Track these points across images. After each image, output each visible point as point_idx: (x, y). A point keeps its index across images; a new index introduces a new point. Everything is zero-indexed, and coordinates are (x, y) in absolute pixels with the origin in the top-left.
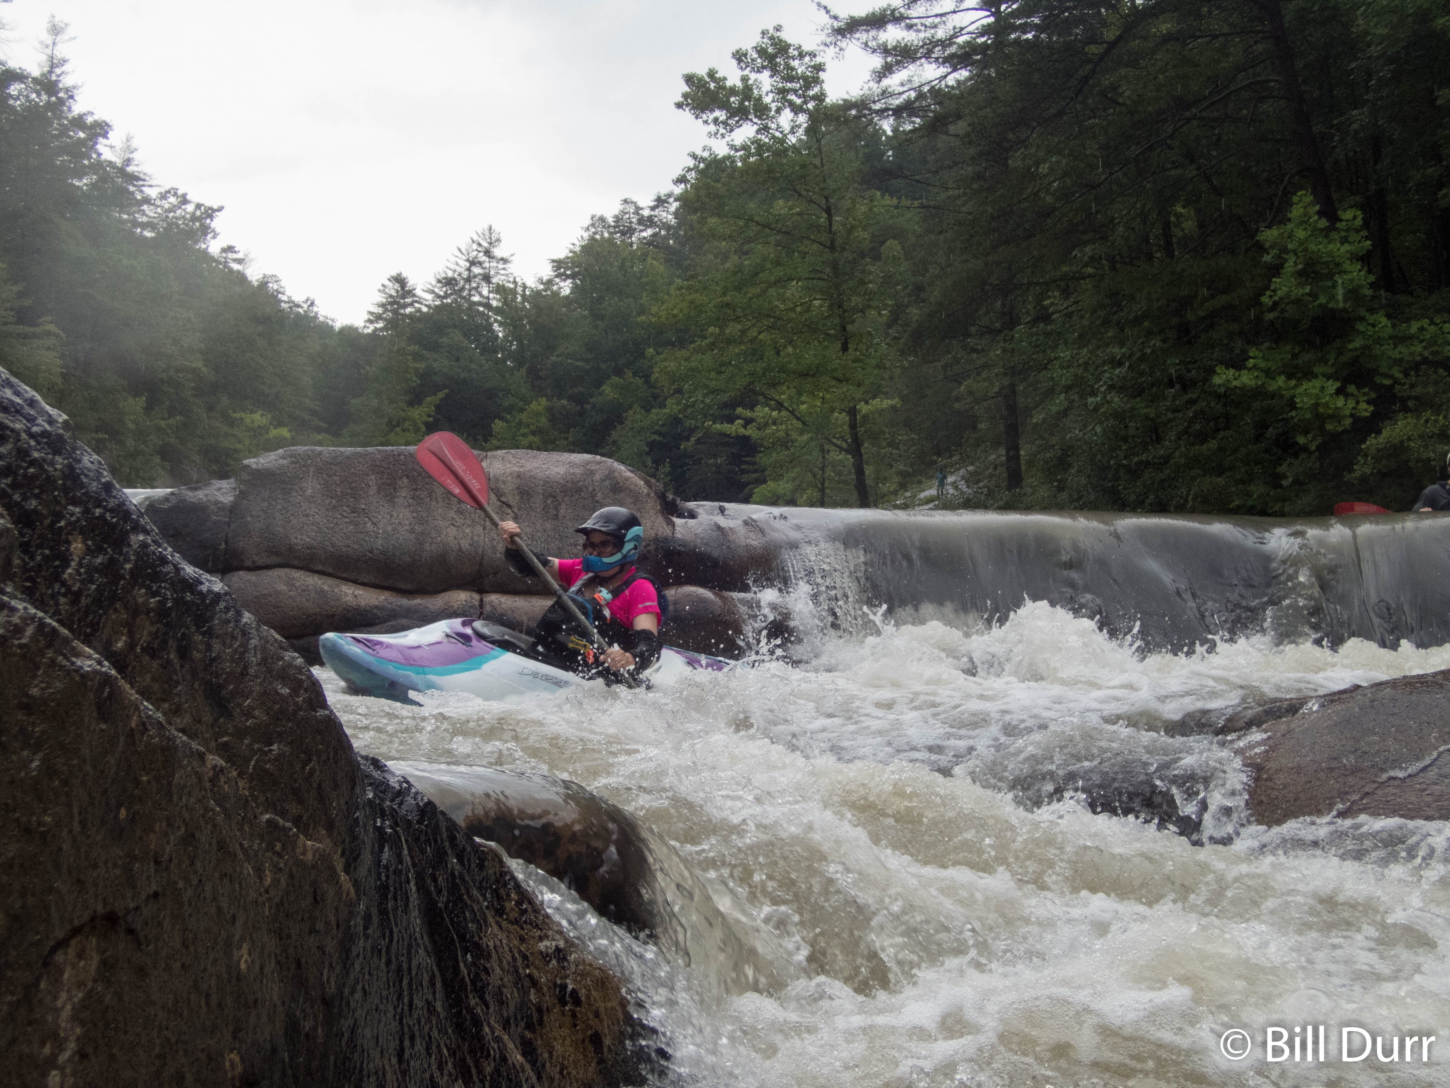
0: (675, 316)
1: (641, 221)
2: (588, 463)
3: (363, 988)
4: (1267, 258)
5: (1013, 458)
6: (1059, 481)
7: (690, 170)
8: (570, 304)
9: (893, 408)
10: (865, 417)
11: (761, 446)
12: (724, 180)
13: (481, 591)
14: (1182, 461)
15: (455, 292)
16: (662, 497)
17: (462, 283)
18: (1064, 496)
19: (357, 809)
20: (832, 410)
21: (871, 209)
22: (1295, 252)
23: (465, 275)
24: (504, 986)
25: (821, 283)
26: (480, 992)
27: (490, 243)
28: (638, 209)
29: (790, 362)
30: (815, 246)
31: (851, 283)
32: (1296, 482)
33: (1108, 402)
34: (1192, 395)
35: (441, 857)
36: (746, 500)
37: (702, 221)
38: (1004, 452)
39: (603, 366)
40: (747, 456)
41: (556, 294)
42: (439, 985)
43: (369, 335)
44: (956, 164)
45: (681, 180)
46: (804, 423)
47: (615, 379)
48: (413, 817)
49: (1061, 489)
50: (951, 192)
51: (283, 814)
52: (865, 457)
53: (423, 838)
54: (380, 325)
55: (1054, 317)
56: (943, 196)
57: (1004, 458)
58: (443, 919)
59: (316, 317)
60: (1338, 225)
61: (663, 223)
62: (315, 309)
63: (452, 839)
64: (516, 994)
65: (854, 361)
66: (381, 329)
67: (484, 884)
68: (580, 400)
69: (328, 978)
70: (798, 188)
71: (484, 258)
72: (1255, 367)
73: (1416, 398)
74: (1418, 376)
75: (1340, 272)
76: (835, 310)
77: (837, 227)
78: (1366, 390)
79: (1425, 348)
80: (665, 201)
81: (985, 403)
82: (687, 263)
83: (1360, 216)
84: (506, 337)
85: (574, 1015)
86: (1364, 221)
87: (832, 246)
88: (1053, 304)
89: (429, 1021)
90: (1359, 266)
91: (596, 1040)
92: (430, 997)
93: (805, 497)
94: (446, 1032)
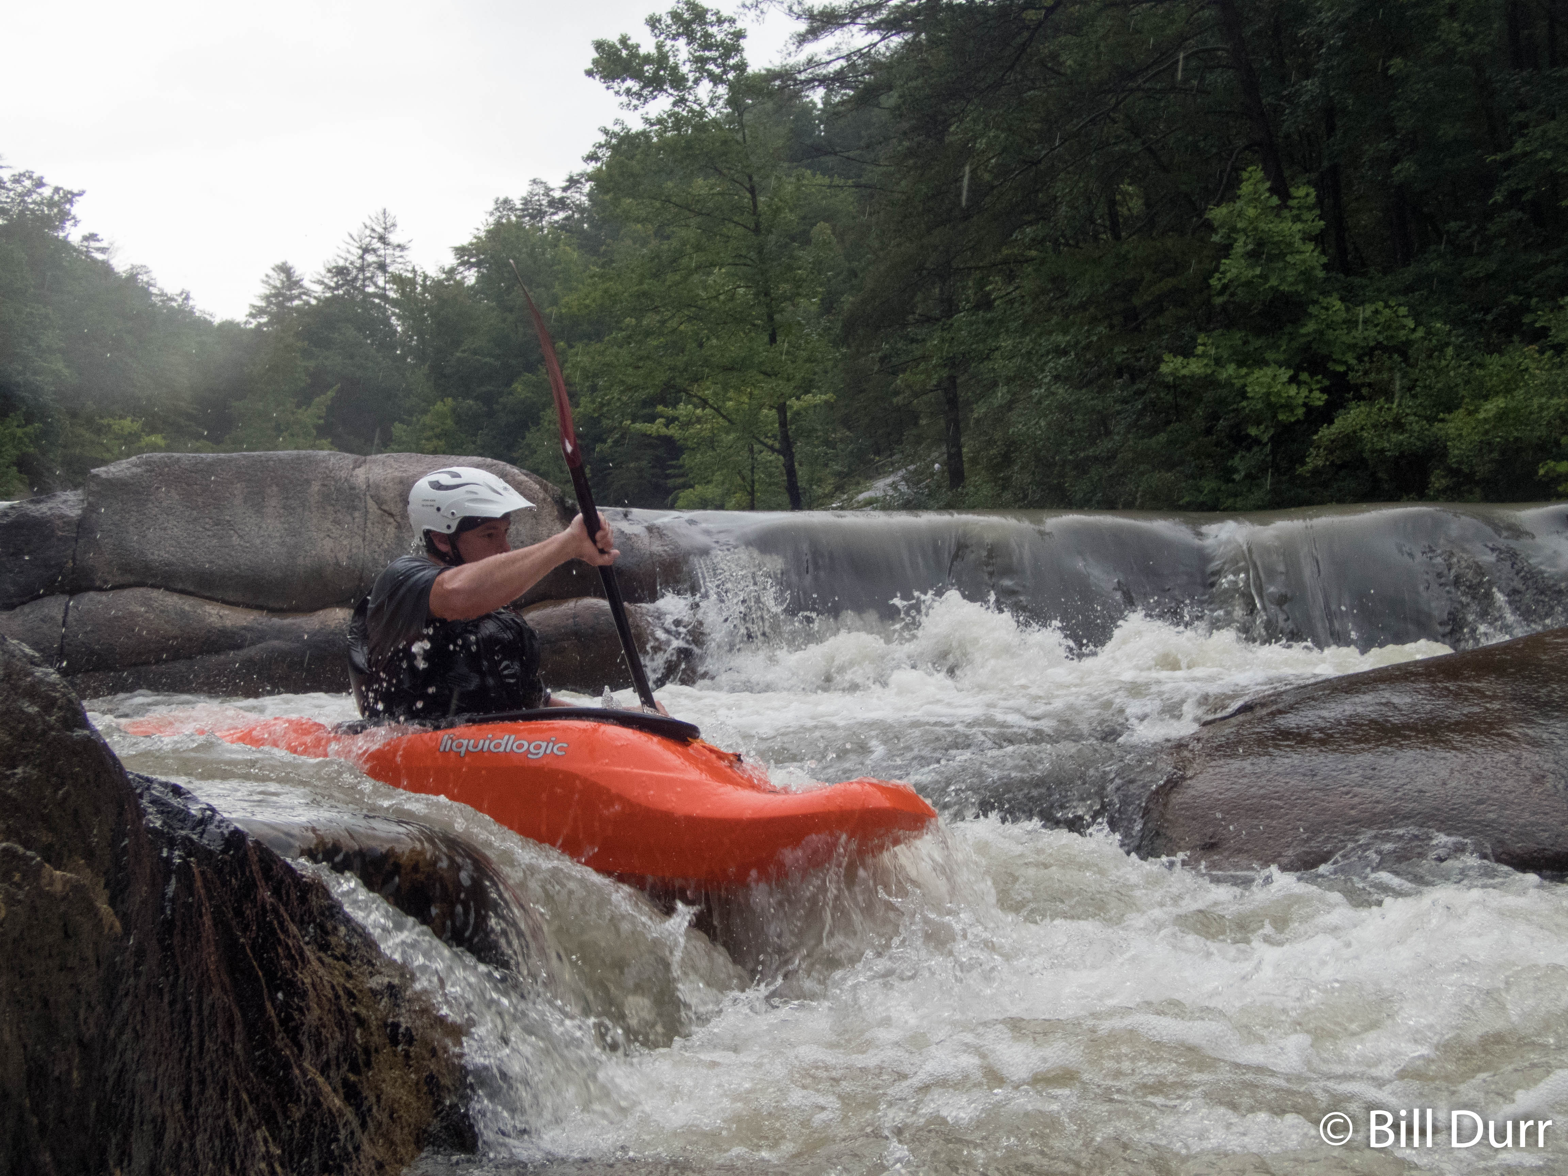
0: (587, 306)
1: (552, 203)
3: (135, 1029)
4: (1216, 238)
5: (956, 457)
6: (1002, 479)
7: (601, 146)
8: (477, 293)
9: (828, 404)
10: (798, 413)
11: (685, 446)
12: (639, 157)
14: (1130, 455)
15: (347, 282)
16: (560, 502)
17: (355, 272)
18: (1007, 495)
20: (761, 406)
21: (798, 189)
22: (1244, 230)
23: (358, 263)
24: (323, 1026)
25: (746, 269)
26: (293, 1034)
27: (385, 229)
28: (548, 190)
29: (712, 355)
30: (740, 230)
31: (777, 270)
32: (1248, 476)
33: (1052, 394)
34: (1141, 385)
35: (249, 887)
36: (672, 507)
37: (616, 201)
38: (945, 449)
39: (514, 362)
40: (673, 458)
41: (460, 284)
42: (238, 1026)
43: (252, 330)
44: (887, 139)
45: (592, 157)
46: (730, 421)
47: (528, 376)
48: (216, 846)
49: (1004, 488)
50: (883, 170)
51: (23, 842)
52: (797, 456)
53: (227, 870)
54: (264, 319)
55: (997, 302)
56: (877, 174)
57: (945, 456)
58: (246, 956)
59: (191, 312)
60: (1291, 203)
61: (578, 206)
62: (191, 303)
63: (266, 869)
64: (338, 1035)
65: (783, 354)
66: (265, 324)
67: (306, 918)
68: (488, 399)
69: (86, 1019)
70: (719, 165)
71: (379, 245)
72: (1204, 355)
73: (1370, 385)
74: (1372, 362)
75: (1292, 253)
76: (762, 298)
77: (761, 207)
78: (1320, 377)
79: (1379, 332)
80: (578, 182)
81: (924, 397)
82: (602, 249)
83: (1314, 192)
84: (405, 332)
85: (407, 1056)
86: (1317, 198)
87: (757, 229)
88: (995, 289)
89: (224, 1064)
90: (1311, 246)
91: (432, 1081)
92: (227, 1039)
93: (733, 502)
94: (247, 1076)
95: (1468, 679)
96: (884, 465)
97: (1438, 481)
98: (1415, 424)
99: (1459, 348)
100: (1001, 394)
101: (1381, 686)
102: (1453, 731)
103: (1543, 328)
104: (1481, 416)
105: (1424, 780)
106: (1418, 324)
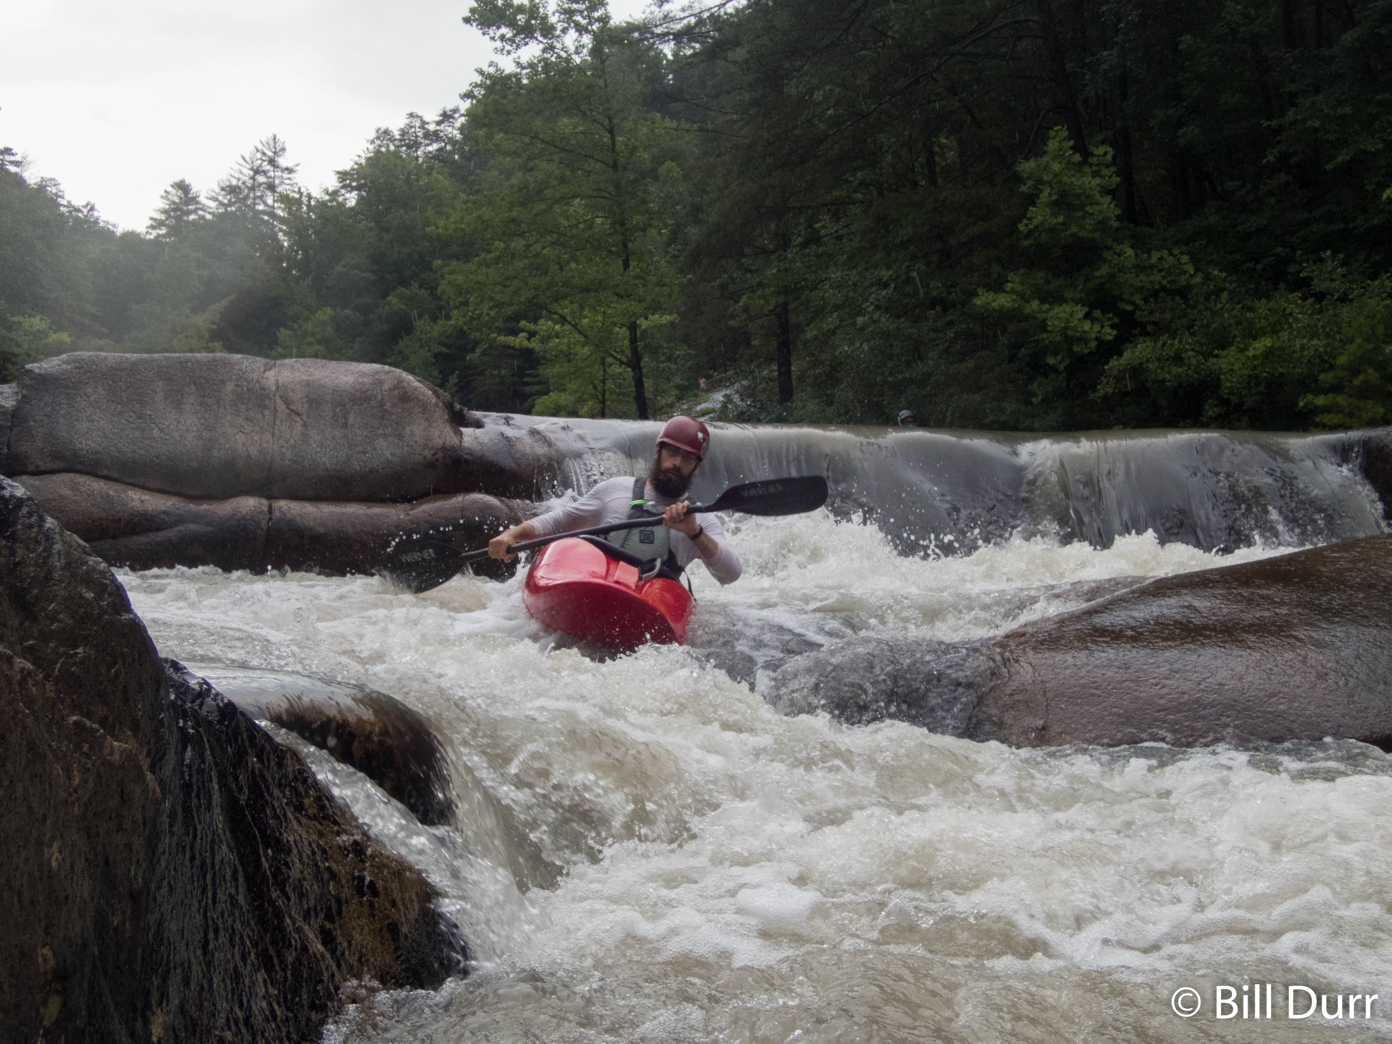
0: (462, 230)
1: (427, 135)
2: (377, 372)
3: (169, 883)
4: (1024, 189)
5: (785, 374)
6: (828, 396)
7: (477, 86)
8: (357, 214)
9: (672, 324)
10: (645, 331)
11: (544, 358)
12: (511, 97)
13: (270, 497)
14: (942, 378)
15: (239, 200)
16: (449, 407)
17: (246, 191)
18: (830, 411)
19: (162, 710)
20: (614, 325)
21: (652, 131)
22: (1050, 183)
23: (250, 183)
24: (304, 879)
25: (604, 202)
26: (281, 885)
27: (275, 153)
28: (424, 123)
29: (573, 277)
30: (599, 165)
31: (632, 202)
32: (1045, 400)
33: (874, 322)
34: (952, 317)
35: (241, 755)
36: (529, 412)
37: (490, 136)
38: (776, 368)
39: (389, 277)
40: (531, 368)
41: (341, 205)
42: (241, 879)
43: (150, 241)
44: (734, 89)
45: (468, 95)
46: (585, 336)
47: (402, 290)
48: (214, 717)
49: (830, 403)
50: (728, 117)
51: (89, 715)
52: (645, 370)
53: (224, 738)
54: (163, 231)
55: (825, 239)
56: (721, 120)
57: (776, 374)
58: (245, 816)
59: (96, 222)
60: (1091, 160)
61: (450, 139)
62: (96, 214)
63: (252, 738)
64: (315, 887)
65: (635, 278)
66: (164, 236)
67: (283, 782)
68: (365, 310)
69: (136, 874)
70: (583, 107)
71: (268, 167)
72: (1013, 291)
73: (1155, 323)
74: (1156, 302)
75: (1091, 204)
76: (618, 228)
77: (619, 147)
78: (1110, 315)
79: (1163, 277)
80: (451, 117)
81: (759, 322)
82: (472, 178)
83: (1111, 152)
84: (290, 247)
85: (371, 905)
86: (1114, 157)
87: (615, 167)
88: (824, 227)
89: (232, 914)
90: (1108, 199)
91: (393, 929)
92: (233, 891)
93: (586, 408)
94: (249, 924)
95: (1259, 587)
96: (721, 381)
97: (1211, 409)
98: (1192, 358)
99: (1232, 293)
100: (832, 321)
101: (1184, 591)
102: (1245, 631)
103: (1304, 279)
104: (1251, 353)
105: (1223, 675)
106: (1197, 270)
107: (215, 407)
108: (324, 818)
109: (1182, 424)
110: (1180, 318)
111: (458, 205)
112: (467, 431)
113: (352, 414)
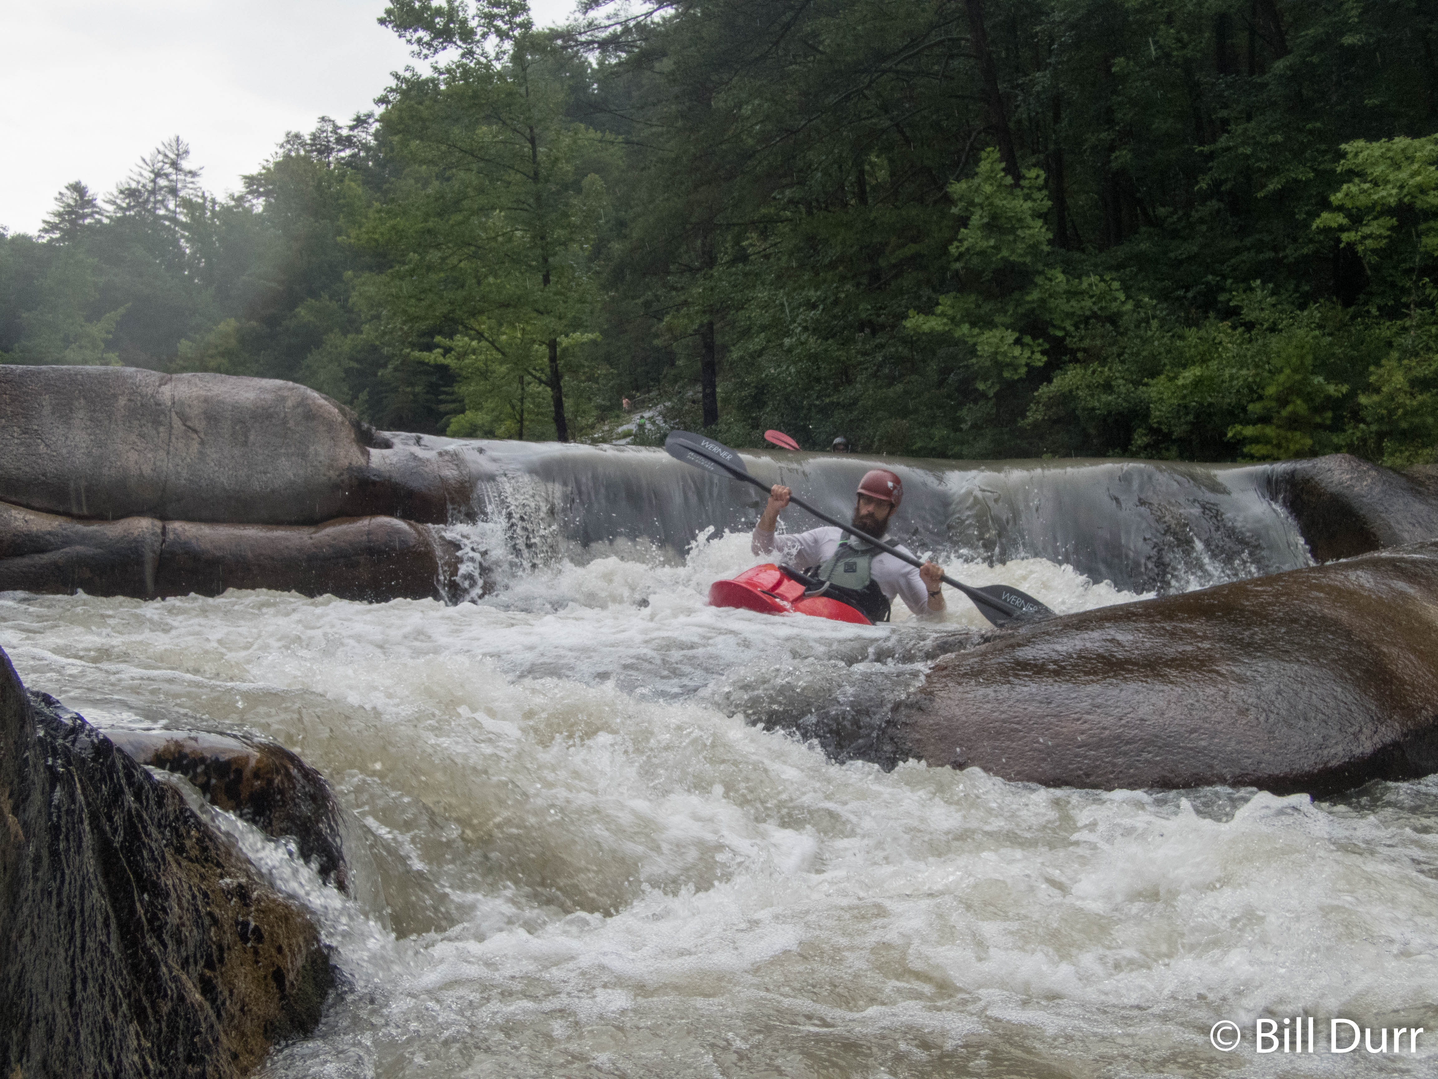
0: (376, 240)
1: (340, 140)
2: (280, 389)
3: (32, 931)
4: (954, 210)
5: (710, 396)
6: (754, 419)
7: (392, 90)
8: (263, 222)
9: (594, 342)
10: (565, 350)
11: (459, 375)
12: (427, 103)
13: (164, 518)
14: (870, 403)
15: (138, 204)
16: (356, 425)
17: (146, 195)
18: (758, 433)
19: (26, 748)
20: (533, 342)
21: (575, 142)
22: (981, 205)
23: (150, 186)
24: (183, 925)
25: (524, 214)
26: (158, 932)
27: (178, 155)
28: (336, 128)
29: (490, 292)
30: (519, 176)
31: (554, 216)
32: (974, 426)
33: (802, 344)
34: (881, 339)
35: (117, 793)
36: (441, 432)
37: (404, 143)
38: (700, 389)
39: (297, 288)
40: (446, 385)
41: (248, 211)
42: (113, 926)
43: (42, 245)
44: (660, 101)
45: (383, 100)
46: (503, 354)
47: (311, 301)
48: (88, 754)
49: (756, 426)
50: (654, 130)
52: (564, 390)
53: (98, 776)
54: (57, 235)
55: (753, 257)
56: (646, 132)
57: (700, 395)
58: (119, 859)
60: (1022, 183)
61: (363, 144)
63: (129, 776)
64: (195, 933)
65: (555, 294)
66: (57, 240)
67: (163, 822)
68: (271, 322)
70: (503, 116)
71: (171, 170)
72: (943, 314)
73: (1085, 350)
74: (1086, 329)
75: (1022, 227)
76: (539, 242)
77: (541, 157)
78: (1041, 341)
79: (1094, 303)
80: (365, 122)
81: (684, 341)
82: (385, 186)
83: (1043, 175)
84: (193, 254)
85: (256, 952)
86: (1046, 180)
87: (536, 177)
88: (751, 245)
89: (102, 963)
90: (1039, 223)
91: (279, 976)
92: (104, 939)
93: (503, 428)
94: (121, 974)
95: (1182, 621)
96: (643, 402)
97: (1140, 439)
98: (1122, 386)
99: (1163, 322)
100: (757, 342)
101: (1107, 625)
102: (1170, 667)
103: (1237, 307)
104: (1180, 382)
105: (1144, 710)
106: (1128, 297)
107: (106, 423)
108: (206, 860)
109: (1111, 453)
110: (1111, 345)
111: (371, 214)
112: (376, 454)
113: (253, 432)
